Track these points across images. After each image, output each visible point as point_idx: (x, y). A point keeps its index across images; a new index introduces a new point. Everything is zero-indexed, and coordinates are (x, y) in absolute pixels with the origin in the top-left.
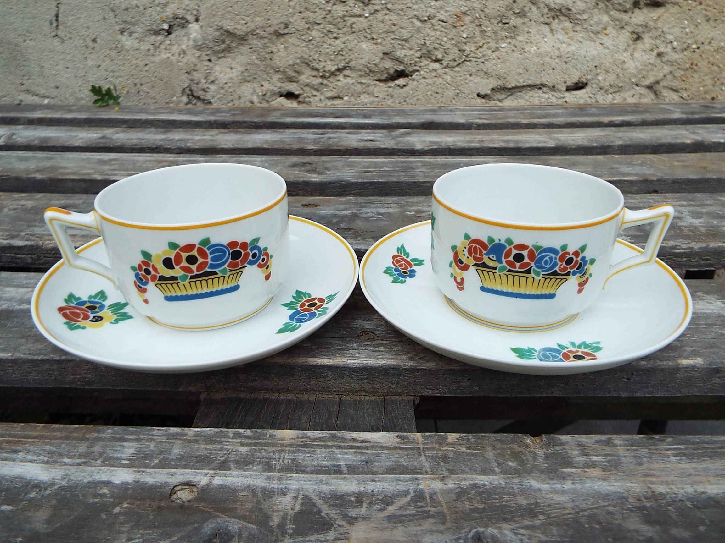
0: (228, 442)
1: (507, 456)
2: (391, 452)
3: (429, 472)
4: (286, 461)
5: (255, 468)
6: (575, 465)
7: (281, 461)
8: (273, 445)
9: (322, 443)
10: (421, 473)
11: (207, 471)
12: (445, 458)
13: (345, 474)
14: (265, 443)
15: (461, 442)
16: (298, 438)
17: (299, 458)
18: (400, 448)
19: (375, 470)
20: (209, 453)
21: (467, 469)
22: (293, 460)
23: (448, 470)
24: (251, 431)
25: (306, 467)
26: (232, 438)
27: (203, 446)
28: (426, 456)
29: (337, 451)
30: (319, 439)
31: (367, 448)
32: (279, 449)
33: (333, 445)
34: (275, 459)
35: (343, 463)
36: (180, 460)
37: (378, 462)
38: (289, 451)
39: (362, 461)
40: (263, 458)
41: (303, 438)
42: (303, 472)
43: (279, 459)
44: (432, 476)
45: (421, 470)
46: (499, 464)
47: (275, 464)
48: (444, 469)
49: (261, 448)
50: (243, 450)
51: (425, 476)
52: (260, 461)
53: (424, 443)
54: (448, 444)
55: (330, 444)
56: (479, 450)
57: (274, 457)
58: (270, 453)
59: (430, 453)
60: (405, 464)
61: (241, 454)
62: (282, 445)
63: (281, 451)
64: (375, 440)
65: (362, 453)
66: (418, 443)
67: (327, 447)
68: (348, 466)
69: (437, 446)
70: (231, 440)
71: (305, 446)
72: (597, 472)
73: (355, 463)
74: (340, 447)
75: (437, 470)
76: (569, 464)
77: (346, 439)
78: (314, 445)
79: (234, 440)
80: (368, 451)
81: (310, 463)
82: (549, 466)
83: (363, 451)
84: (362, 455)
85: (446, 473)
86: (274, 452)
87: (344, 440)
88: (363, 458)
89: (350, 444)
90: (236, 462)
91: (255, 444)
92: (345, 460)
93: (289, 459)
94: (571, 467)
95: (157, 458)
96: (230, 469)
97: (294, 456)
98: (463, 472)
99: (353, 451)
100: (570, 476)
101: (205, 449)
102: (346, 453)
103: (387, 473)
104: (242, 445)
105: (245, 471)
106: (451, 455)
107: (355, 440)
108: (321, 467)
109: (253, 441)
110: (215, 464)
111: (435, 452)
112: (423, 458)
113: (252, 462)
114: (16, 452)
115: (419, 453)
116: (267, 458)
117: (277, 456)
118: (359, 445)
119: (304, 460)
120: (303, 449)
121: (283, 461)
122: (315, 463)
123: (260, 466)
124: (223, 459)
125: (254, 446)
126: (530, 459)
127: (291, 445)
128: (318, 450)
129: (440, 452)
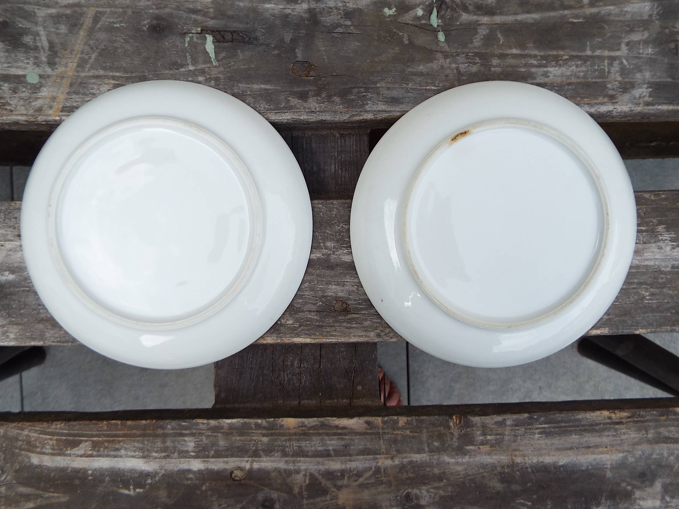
0: (253, 433)
1: (435, 438)
2: (361, 437)
3: (385, 453)
4: (295, 448)
5: (276, 454)
6: (475, 443)
7: (291, 448)
8: (283, 435)
9: (316, 432)
10: (380, 454)
11: (247, 459)
12: (395, 441)
13: (333, 457)
14: (279, 433)
15: (407, 426)
16: (299, 426)
17: (303, 445)
18: (367, 434)
19: (351, 452)
20: (244, 444)
21: (408, 450)
22: (299, 447)
23: (396, 450)
24: (266, 422)
25: (308, 452)
26: (255, 430)
27: (238, 438)
28: (383, 439)
29: (326, 438)
30: (314, 427)
31: (345, 434)
32: (288, 438)
33: (323, 433)
34: (287, 447)
35: (331, 448)
36: (227, 450)
37: (353, 446)
38: (295, 439)
39: (343, 446)
40: (280, 446)
41: (302, 427)
42: (307, 456)
43: (290, 446)
44: (386, 456)
45: (380, 451)
46: (428, 444)
47: (288, 451)
48: (394, 450)
49: (276, 437)
50: (265, 439)
51: (382, 456)
52: (278, 449)
53: (383, 429)
54: (398, 429)
55: (321, 431)
56: (418, 433)
57: (286, 445)
58: (283, 441)
59: (387, 437)
60: (370, 447)
61: (265, 444)
62: (290, 435)
63: (290, 440)
64: (350, 426)
65: (342, 439)
66: (379, 428)
67: (319, 434)
68: (335, 450)
69: (390, 431)
70: (254, 431)
71: (304, 434)
72: (486, 448)
73: (339, 448)
74: (328, 434)
75: (390, 451)
76: (472, 443)
77: (331, 427)
78: (310, 433)
79: (257, 431)
80: (347, 437)
81: (310, 449)
82: (459, 445)
83: (344, 437)
84: (342, 441)
85: (395, 453)
86: (285, 440)
87: (330, 427)
88: (343, 442)
89: (335, 431)
90: (264, 450)
91: (272, 435)
92: (332, 445)
93: (296, 446)
94: (472, 445)
95: (212, 450)
96: (260, 457)
97: (299, 443)
98: (406, 452)
99: (337, 437)
100: (469, 452)
101: (240, 440)
102: (332, 440)
103: (358, 454)
104: (264, 435)
105: (271, 457)
106: (399, 438)
107: (337, 427)
108: (318, 452)
109: (270, 432)
110: (250, 453)
111: (390, 436)
112: (382, 442)
113: (273, 450)
114: (117, 450)
115: (380, 437)
116: (282, 446)
117: (288, 444)
118: (340, 431)
119: (306, 446)
120: (304, 437)
121: (293, 448)
122: (313, 449)
123: (279, 453)
124: (254, 448)
125: (272, 436)
126: (449, 439)
127: (295, 434)
128: (314, 438)
129: (392, 436)
